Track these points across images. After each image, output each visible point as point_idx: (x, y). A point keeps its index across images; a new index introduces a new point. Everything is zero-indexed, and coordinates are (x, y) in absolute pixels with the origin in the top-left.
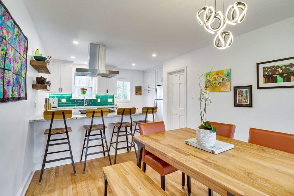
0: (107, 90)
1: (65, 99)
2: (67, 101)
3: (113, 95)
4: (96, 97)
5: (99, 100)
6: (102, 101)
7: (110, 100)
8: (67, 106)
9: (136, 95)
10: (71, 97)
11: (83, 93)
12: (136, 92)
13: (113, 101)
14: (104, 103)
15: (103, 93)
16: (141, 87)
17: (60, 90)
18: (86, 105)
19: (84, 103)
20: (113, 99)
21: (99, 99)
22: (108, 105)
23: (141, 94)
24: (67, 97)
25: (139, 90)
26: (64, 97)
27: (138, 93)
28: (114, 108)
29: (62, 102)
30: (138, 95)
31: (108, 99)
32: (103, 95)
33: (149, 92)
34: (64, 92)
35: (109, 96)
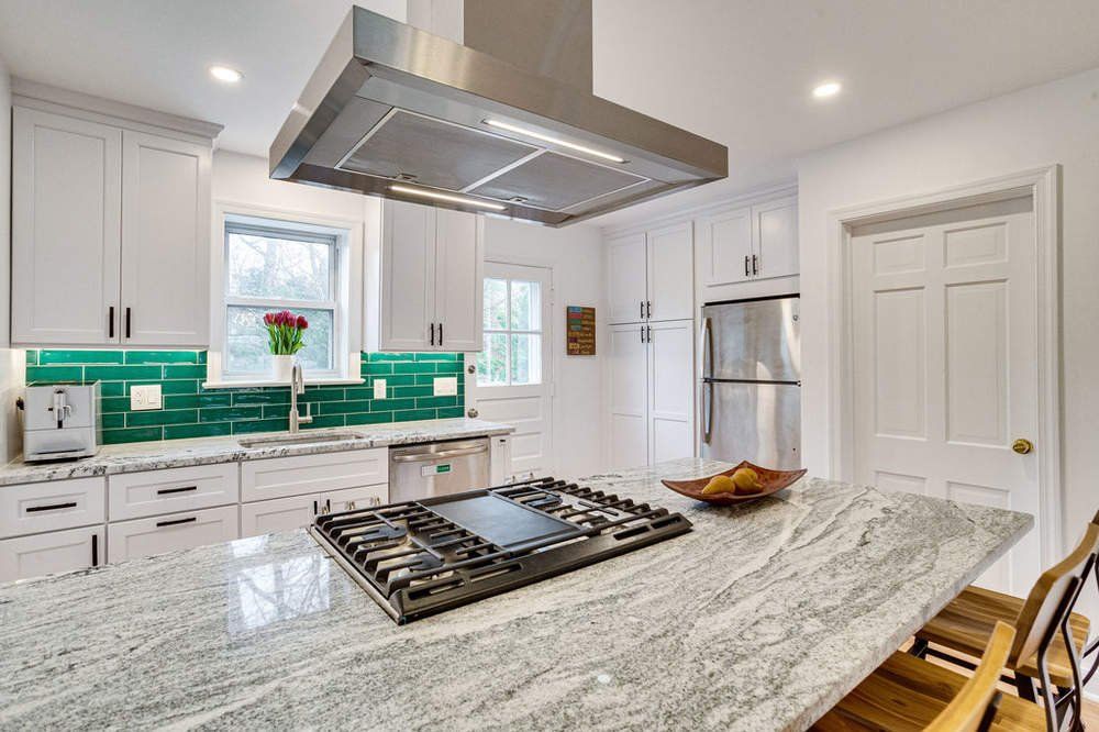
0: (436, 328)
1: (159, 386)
2: (168, 402)
3: (461, 357)
4: (365, 370)
5: (380, 389)
6: (399, 392)
7: (444, 386)
8: (172, 435)
9: (570, 352)
10: (201, 372)
11: (285, 345)
12: (571, 339)
13: (461, 389)
14: (410, 404)
15: (414, 343)
16: (593, 310)
17: (120, 321)
18: (303, 426)
19: (294, 411)
20: (461, 379)
21: (383, 382)
22: (431, 416)
23: (592, 352)
24: (172, 371)
25: (584, 326)
26: (148, 376)
27: (581, 344)
28: (486, 437)
29: (134, 407)
30: (580, 353)
31: (435, 379)
32: (403, 357)
33: (646, 335)
34: (150, 336)
35: (440, 362)
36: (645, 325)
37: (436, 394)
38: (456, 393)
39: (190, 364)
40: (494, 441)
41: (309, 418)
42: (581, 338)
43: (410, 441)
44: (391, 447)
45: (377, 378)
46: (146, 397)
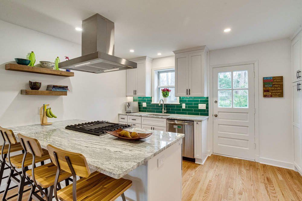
0: (188, 90)
1: (146, 103)
2: (147, 106)
3: (207, 98)
4: (180, 101)
5: (184, 106)
6: (189, 107)
7: (202, 106)
9: (265, 96)
10: (151, 101)
13: (207, 108)
14: (192, 110)
15: (183, 94)
16: (282, 77)
17: (135, 92)
19: (163, 109)
20: (207, 105)
22: (198, 114)
23: (281, 96)
24: (147, 100)
25: (274, 85)
26: (144, 101)
27: (272, 93)
29: (143, 106)
30: (271, 96)
31: (199, 104)
32: (190, 98)
35: (200, 99)
37: (199, 108)
38: (205, 109)
39: (150, 99)
41: (166, 111)
42: (273, 90)
45: (183, 103)
46: (144, 105)
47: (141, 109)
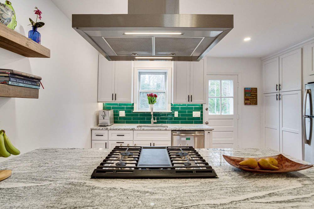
0: (190, 96)
1: (124, 111)
2: (126, 115)
3: (202, 105)
4: (172, 109)
5: (176, 114)
6: (182, 115)
7: (196, 114)
8: (127, 123)
9: (246, 104)
10: (133, 108)
11: (152, 102)
12: (246, 99)
13: (202, 115)
14: (185, 119)
15: (183, 101)
16: (256, 89)
17: (114, 97)
18: (155, 123)
19: (152, 119)
20: (202, 112)
21: (177, 112)
22: (192, 123)
23: (256, 104)
24: (127, 108)
25: (252, 94)
26: (122, 109)
27: (250, 101)
28: (203, 131)
29: (120, 116)
30: (250, 104)
31: (193, 112)
32: (183, 105)
33: (279, 98)
34: (121, 100)
35: (195, 106)
36: (278, 94)
37: (193, 116)
38: (200, 116)
39: (130, 106)
40: (206, 132)
41: (156, 121)
42: (251, 99)
43: (177, 130)
44: (172, 131)
45: (175, 111)
46: (122, 114)
47: (116, 119)
